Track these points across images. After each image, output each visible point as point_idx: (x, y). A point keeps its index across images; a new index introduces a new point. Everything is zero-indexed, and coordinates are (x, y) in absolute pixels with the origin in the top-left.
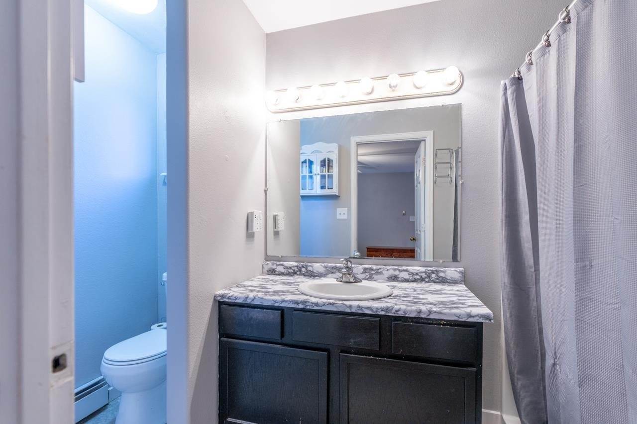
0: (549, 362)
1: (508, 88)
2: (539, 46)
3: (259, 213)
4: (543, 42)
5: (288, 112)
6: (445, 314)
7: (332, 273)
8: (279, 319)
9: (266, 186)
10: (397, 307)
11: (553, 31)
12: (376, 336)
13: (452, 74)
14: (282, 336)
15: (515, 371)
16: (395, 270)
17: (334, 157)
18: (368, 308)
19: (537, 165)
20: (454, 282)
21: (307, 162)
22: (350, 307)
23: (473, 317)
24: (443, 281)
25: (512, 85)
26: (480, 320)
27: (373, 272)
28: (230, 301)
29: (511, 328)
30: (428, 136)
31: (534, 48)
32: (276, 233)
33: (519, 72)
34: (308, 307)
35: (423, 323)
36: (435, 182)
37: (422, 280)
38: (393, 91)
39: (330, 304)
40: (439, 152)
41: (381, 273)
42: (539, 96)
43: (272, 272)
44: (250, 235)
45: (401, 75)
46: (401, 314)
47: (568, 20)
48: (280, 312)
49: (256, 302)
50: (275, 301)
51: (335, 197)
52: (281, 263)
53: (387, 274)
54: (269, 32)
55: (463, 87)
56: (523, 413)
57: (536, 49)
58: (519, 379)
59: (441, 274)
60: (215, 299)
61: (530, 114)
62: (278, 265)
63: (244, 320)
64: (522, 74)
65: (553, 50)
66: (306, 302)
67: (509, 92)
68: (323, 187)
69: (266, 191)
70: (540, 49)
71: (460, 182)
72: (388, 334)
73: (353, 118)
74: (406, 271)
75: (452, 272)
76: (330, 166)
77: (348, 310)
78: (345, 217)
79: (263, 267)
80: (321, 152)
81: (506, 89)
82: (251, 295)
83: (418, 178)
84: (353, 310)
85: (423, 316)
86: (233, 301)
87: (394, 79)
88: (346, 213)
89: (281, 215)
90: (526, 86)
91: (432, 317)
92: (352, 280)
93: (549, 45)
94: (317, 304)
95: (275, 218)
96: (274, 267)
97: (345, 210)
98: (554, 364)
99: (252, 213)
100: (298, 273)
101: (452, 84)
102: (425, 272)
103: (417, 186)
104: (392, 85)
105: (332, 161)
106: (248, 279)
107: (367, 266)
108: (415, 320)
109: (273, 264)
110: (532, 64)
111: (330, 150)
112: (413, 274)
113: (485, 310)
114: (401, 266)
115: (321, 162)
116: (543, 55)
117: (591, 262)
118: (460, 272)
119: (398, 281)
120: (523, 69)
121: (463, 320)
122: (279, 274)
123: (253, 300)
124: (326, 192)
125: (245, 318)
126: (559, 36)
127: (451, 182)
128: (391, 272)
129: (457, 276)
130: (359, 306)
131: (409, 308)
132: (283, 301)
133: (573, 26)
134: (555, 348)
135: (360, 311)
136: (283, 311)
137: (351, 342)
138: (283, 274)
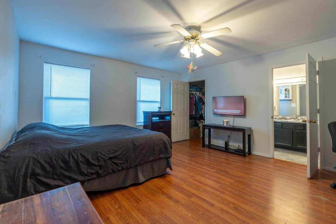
14: (282, 127)
51: (291, 100)
52: (278, 116)
68: (286, 97)
76: (288, 91)
88: (295, 105)
105: (289, 89)
111: (288, 86)
115: (285, 89)
124: (287, 99)
136: (282, 123)
137: (298, 129)
138: (278, 119)
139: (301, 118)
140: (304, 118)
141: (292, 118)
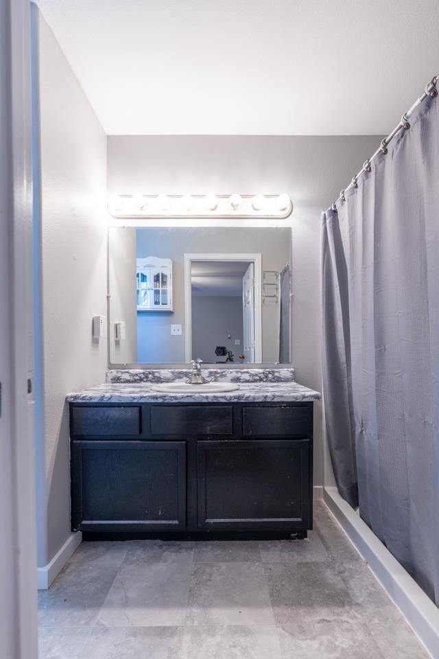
0: (358, 430)
1: (327, 217)
2: (350, 187)
3: (104, 318)
4: (352, 184)
5: (132, 218)
6: (285, 397)
7: (180, 378)
8: (138, 415)
9: (108, 292)
10: (247, 395)
11: (360, 175)
12: (230, 421)
13: (284, 200)
14: (141, 431)
15: (333, 447)
16: (237, 372)
17: (168, 272)
18: (222, 397)
19: (349, 279)
20: (287, 380)
21: (140, 276)
22: (207, 397)
23: (307, 397)
24: (278, 380)
25: (330, 216)
26: (312, 400)
27: (218, 375)
28: (84, 401)
29: (330, 414)
30: (257, 258)
31: (346, 188)
32: (117, 343)
33: (335, 206)
34: (166, 401)
35: (269, 407)
36: (263, 302)
37: (261, 380)
38: (235, 209)
39: (188, 396)
40: (266, 274)
41: (225, 376)
42: (350, 225)
43: (117, 380)
44: (95, 341)
45: (243, 196)
46: (250, 400)
47: (369, 170)
48: (138, 408)
49: (113, 401)
50: (134, 398)
51: (169, 313)
52: (126, 370)
53: (230, 376)
54: (110, 134)
55: (292, 213)
56: (340, 480)
57: (347, 189)
58: (337, 454)
59: (277, 374)
60: (66, 401)
61: (343, 240)
62: (122, 373)
63: (99, 419)
64: (337, 208)
65: (360, 190)
66: (165, 396)
67: (328, 221)
68: (156, 303)
69: (108, 298)
70: (351, 189)
71: (291, 295)
72: (239, 419)
73: (197, 231)
74: (247, 372)
75: (285, 372)
76: (164, 283)
77: (205, 401)
78: (180, 333)
79: (107, 375)
80: (155, 267)
81: (325, 219)
82: (108, 395)
83: (246, 298)
84: (210, 401)
85: (268, 400)
86: (88, 401)
87: (236, 199)
88: (180, 329)
89: (123, 325)
90: (340, 217)
91: (276, 400)
92: (201, 381)
93: (356, 187)
94: (176, 398)
95: (116, 326)
96: (119, 375)
97: (179, 326)
98: (362, 432)
99: (98, 318)
100: (145, 380)
101: (284, 210)
102: (263, 373)
103: (245, 306)
104: (234, 203)
105: (166, 276)
106: (94, 386)
107: (212, 370)
108: (261, 405)
109: (118, 372)
110: (344, 200)
111: (164, 266)
112: (253, 375)
113: (314, 393)
114: (243, 369)
115: (155, 276)
116: (353, 194)
117: (385, 347)
118: (292, 372)
119: (240, 382)
120: (338, 204)
121: (299, 400)
122: (124, 382)
123: (110, 399)
124: (160, 307)
125: (101, 417)
126: (364, 181)
127: (277, 302)
128: (234, 375)
129: (289, 375)
130: (215, 397)
131: (257, 395)
132: (142, 397)
133: (372, 174)
134: (362, 418)
135: (215, 401)
136: (140, 408)
137: (208, 430)
138: (128, 381)
139: (211, 373)
140: (219, 371)
141: (179, 376)
